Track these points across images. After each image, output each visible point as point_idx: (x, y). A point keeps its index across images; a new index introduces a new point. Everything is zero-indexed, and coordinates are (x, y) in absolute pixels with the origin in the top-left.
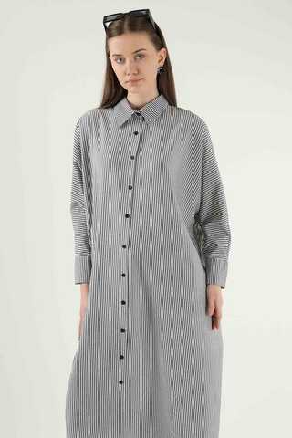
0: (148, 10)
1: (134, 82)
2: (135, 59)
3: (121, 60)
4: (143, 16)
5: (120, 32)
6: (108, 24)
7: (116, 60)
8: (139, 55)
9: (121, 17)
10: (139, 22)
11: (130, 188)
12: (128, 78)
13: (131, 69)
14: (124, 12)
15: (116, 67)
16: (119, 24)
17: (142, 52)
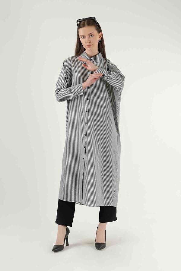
0: (94, 17)
1: (89, 46)
2: (90, 37)
3: (84, 37)
4: (93, 19)
5: (84, 26)
6: (78, 23)
7: (82, 37)
9: (84, 20)
10: (91, 22)
12: (87, 44)
13: (88, 40)
15: (82, 40)
16: (83, 23)
17: (92, 34)
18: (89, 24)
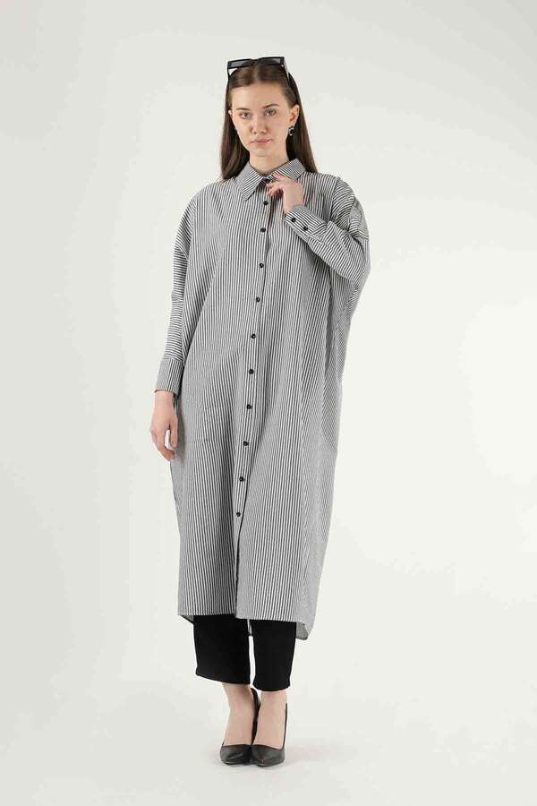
0: (282, 59)
1: (261, 142)
2: (265, 115)
3: (246, 114)
4: (276, 64)
5: (249, 81)
6: (231, 71)
7: (241, 115)
8: (269, 111)
9: (249, 63)
10: (271, 71)
11: (261, 266)
12: (253, 137)
13: (259, 125)
14: (253, 58)
15: (241, 126)
16: (246, 72)
17: (273, 107)
18: (264, 78)
